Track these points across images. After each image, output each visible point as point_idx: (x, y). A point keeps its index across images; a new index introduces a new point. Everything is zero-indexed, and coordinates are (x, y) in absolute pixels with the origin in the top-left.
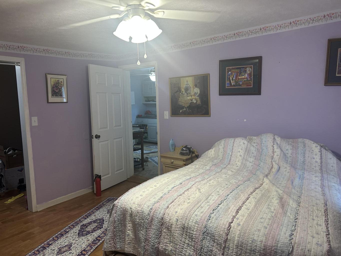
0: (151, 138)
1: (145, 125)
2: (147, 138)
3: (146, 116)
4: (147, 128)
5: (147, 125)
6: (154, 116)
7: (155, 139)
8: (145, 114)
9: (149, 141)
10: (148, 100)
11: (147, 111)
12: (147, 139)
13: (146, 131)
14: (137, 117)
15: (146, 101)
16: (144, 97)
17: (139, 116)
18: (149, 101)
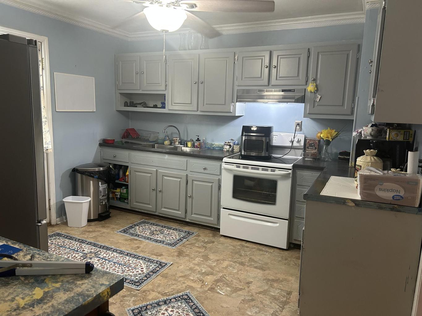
0: (137, 202)
1: (121, 166)
2: (125, 199)
3: (126, 142)
4: (127, 173)
5: (127, 167)
6: (145, 143)
7: (149, 204)
8: (124, 137)
9: (131, 207)
10: (130, 102)
11: (127, 130)
12: (126, 201)
13: (125, 181)
14: (100, 145)
15: (126, 105)
16: (120, 93)
17: (105, 143)
18: (133, 105)
